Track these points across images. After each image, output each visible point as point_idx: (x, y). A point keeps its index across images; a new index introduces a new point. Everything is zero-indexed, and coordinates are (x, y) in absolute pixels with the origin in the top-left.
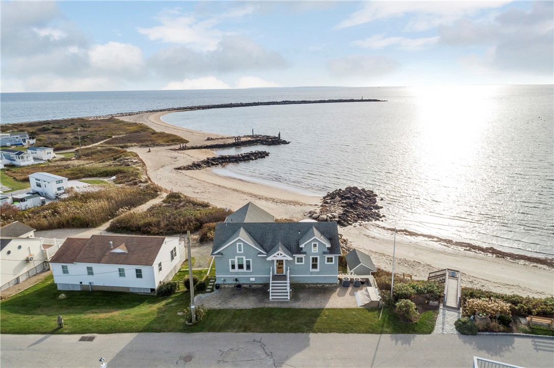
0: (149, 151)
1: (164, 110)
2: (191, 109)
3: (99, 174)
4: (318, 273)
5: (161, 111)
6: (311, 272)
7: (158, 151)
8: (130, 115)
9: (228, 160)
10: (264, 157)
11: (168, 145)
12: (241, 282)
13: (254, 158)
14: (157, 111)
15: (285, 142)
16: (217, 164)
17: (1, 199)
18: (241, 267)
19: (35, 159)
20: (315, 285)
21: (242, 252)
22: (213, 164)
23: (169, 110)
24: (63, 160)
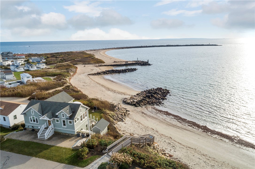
0: (85, 66)
1: (110, 49)
2: (123, 48)
3: (52, 75)
4: (66, 128)
5: (109, 49)
6: (63, 127)
7: (89, 66)
8: (94, 50)
9: (115, 72)
10: (133, 71)
11: (95, 64)
12: (35, 128)
13: (128, 71)
14: (107, 49)
15: (150, 65)
16: (109, 73)
17: (1, 83)
18: (34, 121)
19: (37, 67)
20: (65, 134)
21: (34, 114)
22: (107, 73)
23: (112, 49)
24: (49, 68)
